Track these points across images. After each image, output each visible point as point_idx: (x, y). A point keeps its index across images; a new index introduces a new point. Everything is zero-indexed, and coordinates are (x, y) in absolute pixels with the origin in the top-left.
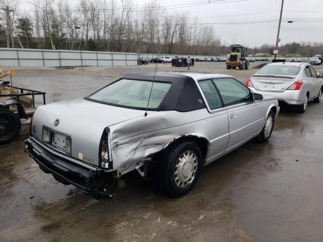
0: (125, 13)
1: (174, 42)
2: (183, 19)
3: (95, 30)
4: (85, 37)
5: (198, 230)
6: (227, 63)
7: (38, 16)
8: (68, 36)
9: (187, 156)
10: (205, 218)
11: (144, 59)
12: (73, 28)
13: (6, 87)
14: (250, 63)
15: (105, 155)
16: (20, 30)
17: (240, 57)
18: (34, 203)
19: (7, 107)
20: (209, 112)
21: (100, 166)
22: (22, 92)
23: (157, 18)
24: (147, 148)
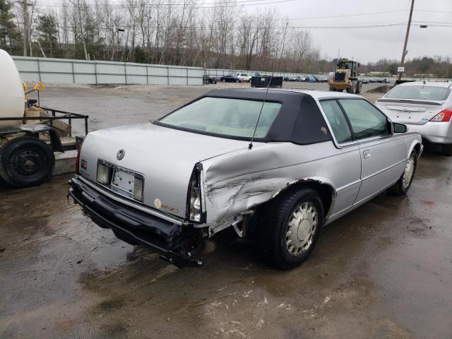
0: (187, 11)
1: (254, 52)
2: (268, 20)
3: (144, 35)
4: (130, 44)
5: (325, 319)
6: (331, 85)
7: (66, 14)
8: (107, 43)
9: (305, 210)
10: (332, 300)
11: (211, 77)
12: (115, 31)
13: (33, 107)
14: (363, 85)
15: (196, 203)
16: (41, 33)
17: (349, 76)
18: (84, 269)
19: (36, 134)
20: (337, 148)
21: (187, 219)
22: (54, 114)
23: (231, 19)
24: (250, 196)
